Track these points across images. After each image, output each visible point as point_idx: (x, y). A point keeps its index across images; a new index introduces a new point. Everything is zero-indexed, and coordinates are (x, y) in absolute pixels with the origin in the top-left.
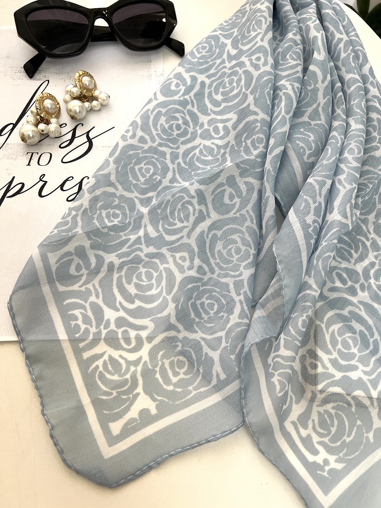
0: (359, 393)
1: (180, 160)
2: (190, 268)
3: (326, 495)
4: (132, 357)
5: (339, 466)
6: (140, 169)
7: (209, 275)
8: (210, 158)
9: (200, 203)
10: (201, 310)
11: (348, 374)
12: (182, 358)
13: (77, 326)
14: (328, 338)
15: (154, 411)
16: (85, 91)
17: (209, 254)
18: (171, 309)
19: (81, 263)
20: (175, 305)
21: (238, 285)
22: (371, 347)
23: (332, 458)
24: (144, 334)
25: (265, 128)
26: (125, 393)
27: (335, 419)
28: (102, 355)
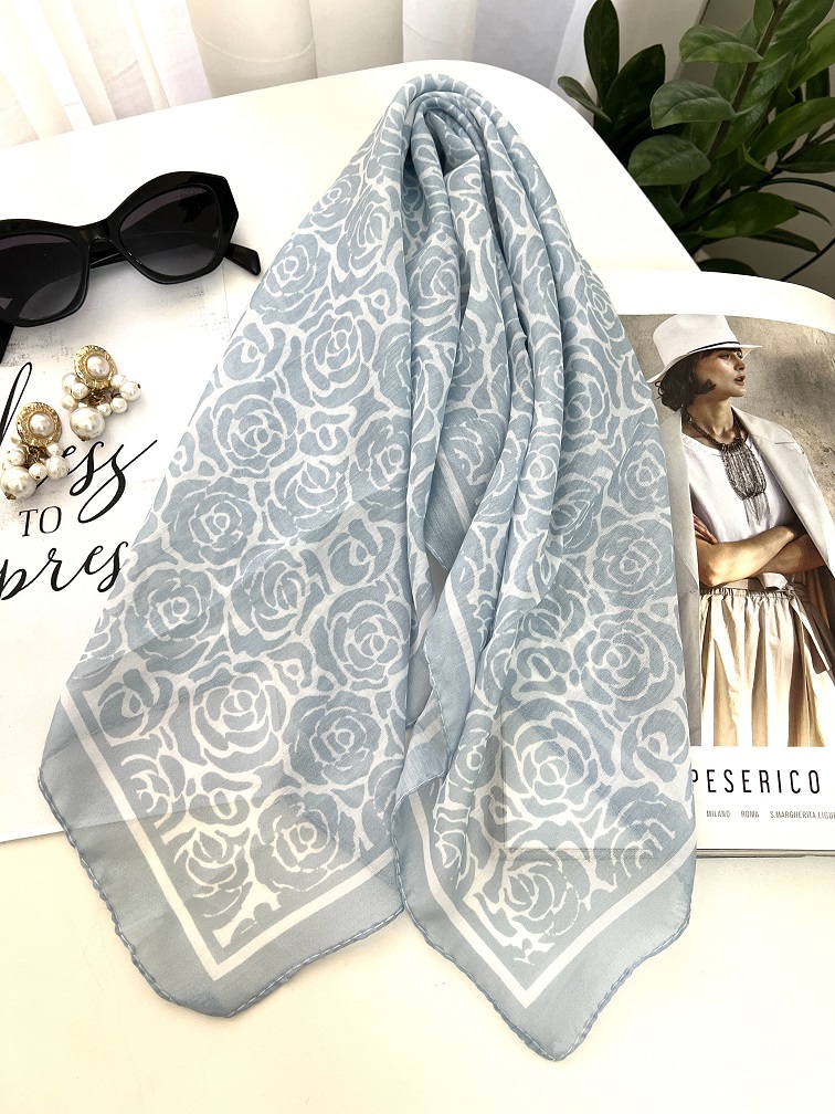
0: (567, 845)
1: (273, 496)
2: (306, 684)
3: (526, 989)
4: (234, 831)
5: (545, 947)
6: (209, 520)
7: (337, 688)
8: (319, 490)
9: (310, 572)
10: (330, 748)
11: (550, 819)
12: (307, 825)
13: (146, 796)
14: (520, 766)
15: (275, 906)
16: (95, 382)
17: (334, 654)
18: (282, 754)
19: (137, 696)
20: (288, 746)
21: (383, 702)
22: (586, 773)
23: (534, 938)
24: (248, 795)
25: (401, 432)
26: (232, 884)
27: (535, 885)
28: (190, 834)
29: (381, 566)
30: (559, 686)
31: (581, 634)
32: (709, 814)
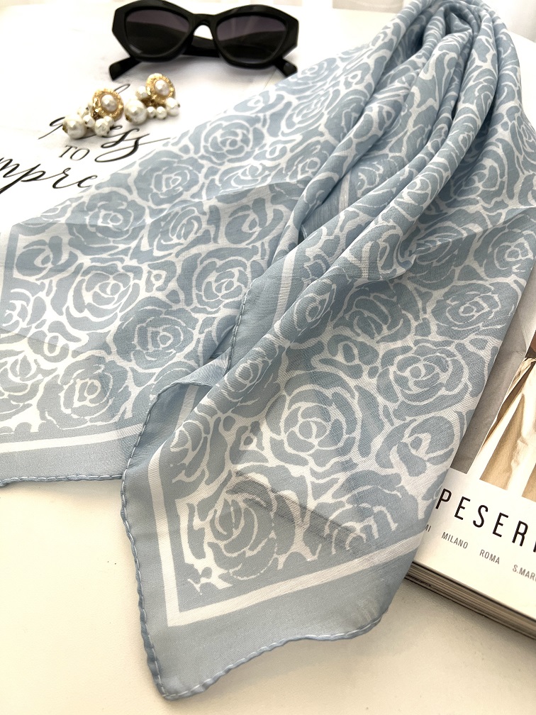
0: (289, 494)
1: (217, 177)
2: (159, 289)
3: (181, 611)
4: (47, 366)
5: (221, 585)
6: (168, 179)
7: (182, 305)
8: (249, 178)
9: (209, 222)
10: (150, 340)
11: (287, 466)
12: (97, 383)
13: (10, 316)
14: (286, 413)
15: (34, 429)
16: (155, 96)
17: (194, 283)
18: (113, 328)
19: (51, 256)
20: (120, 323)
21: (207, 323)
22: (341, 444)
23: (217, 571)
24: (73, 346)
25: (325, 152)
26: (18, 399)
27: (242, 518)
28: (18, 353)
29: (261, 236)
30: (356, 372)
31: (399, 344)
32: (445, 536)
